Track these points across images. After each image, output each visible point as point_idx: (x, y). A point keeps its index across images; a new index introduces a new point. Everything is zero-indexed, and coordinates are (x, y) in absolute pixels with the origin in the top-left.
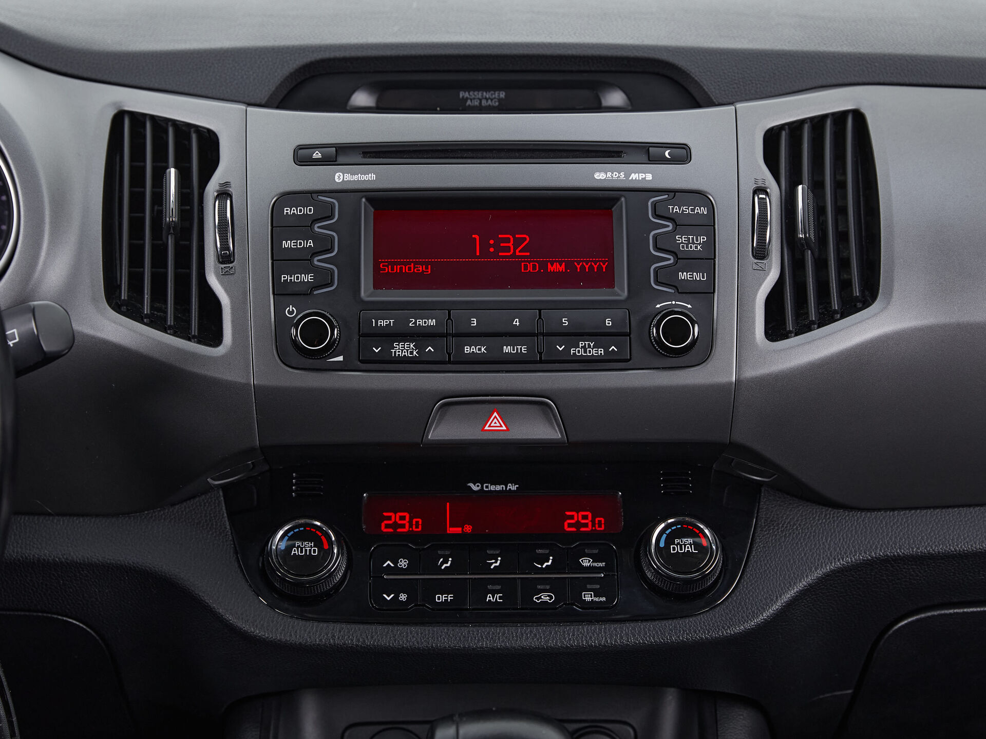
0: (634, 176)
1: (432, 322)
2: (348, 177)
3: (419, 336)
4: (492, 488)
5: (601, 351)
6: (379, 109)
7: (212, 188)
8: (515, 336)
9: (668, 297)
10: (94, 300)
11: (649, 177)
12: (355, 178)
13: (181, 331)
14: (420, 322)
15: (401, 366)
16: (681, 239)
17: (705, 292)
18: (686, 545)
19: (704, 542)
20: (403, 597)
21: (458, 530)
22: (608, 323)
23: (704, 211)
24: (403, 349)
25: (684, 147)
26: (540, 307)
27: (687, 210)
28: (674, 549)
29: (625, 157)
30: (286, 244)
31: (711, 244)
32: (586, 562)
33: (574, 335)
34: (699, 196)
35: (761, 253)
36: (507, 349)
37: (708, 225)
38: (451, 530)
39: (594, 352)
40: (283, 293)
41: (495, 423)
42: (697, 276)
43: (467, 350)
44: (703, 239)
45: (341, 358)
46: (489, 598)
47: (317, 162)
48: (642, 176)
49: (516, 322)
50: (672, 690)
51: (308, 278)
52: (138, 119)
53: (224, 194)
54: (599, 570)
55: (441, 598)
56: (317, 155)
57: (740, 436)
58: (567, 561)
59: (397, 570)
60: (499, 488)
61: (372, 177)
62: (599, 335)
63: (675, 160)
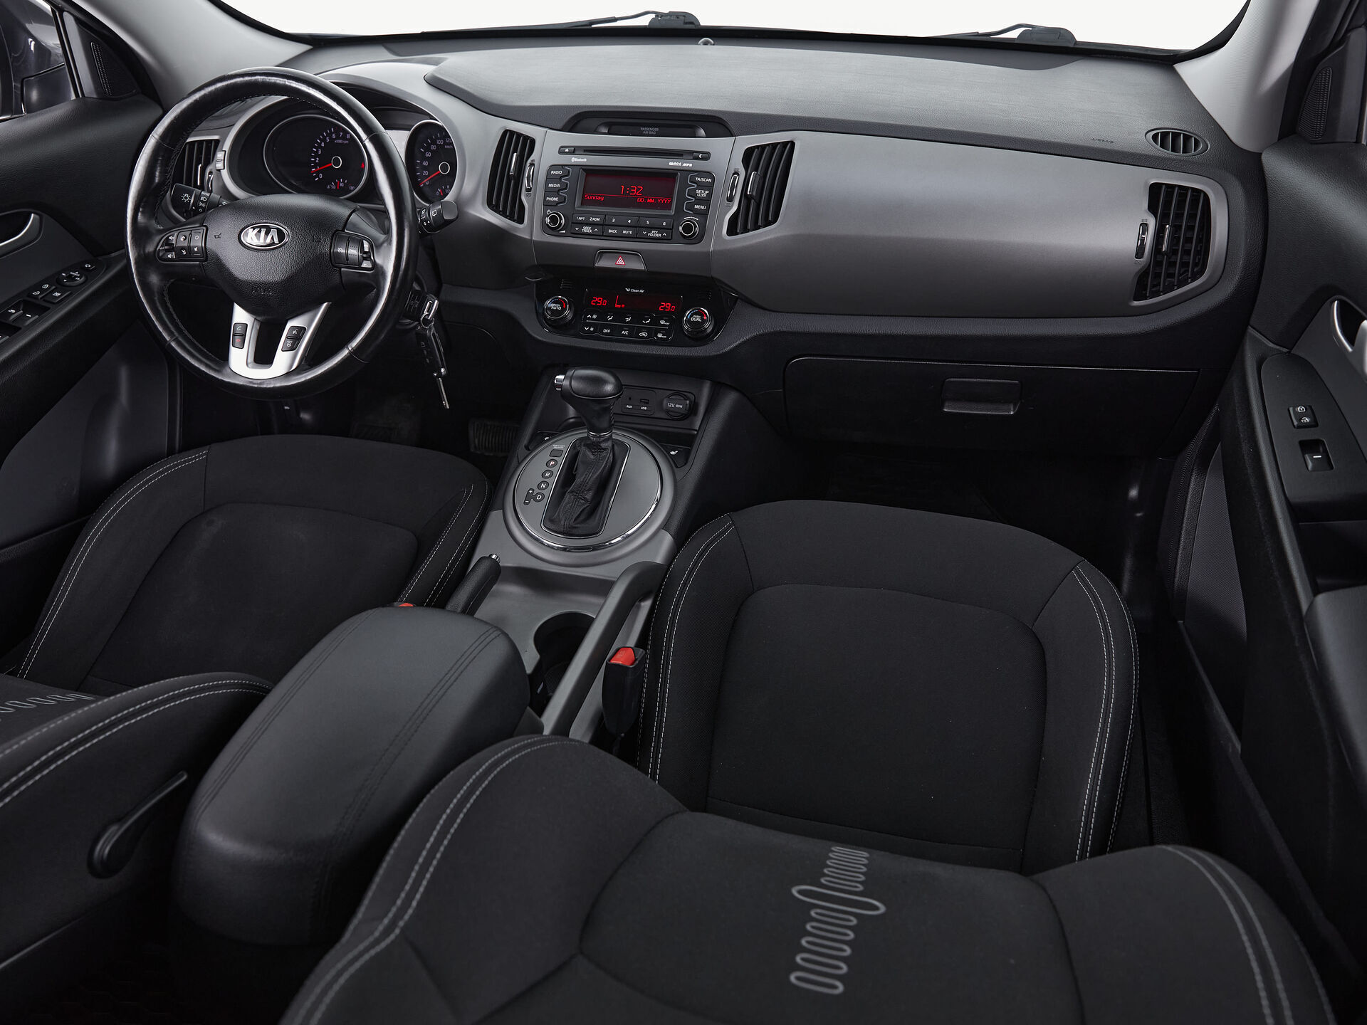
0: (685, 165)
1: (598, 219)
2: (577, 160)
3: (593, 225)
4: (634, 291)
5: (660, 235)
6: (609, 133)
7: (529, 161)
8: (628, 227)
9: (690, 215)
10: (483, 204)
11: (691, 165)
12: (579, 160)
13: (511, 218)
14: (594, 219)
15: (586, 236)
16: (698, 191)
17: (704, 214)
18: (697, 318)
19: (705, 318)
20: (592, 329)
21: (619, 306)
22: (664, 224)
23: (710, 180)
24: (586, 229)
25: (708, 153)
26: (639, 216)
27: (703, 180)
28: (692, 319)
29: (684, 157)
30: (550, 185)
31: (710, 195)
32: (662, 322)
33: (650, 228)
34: (709, 174)
35: (730, 199)
36: (624, 232)
37: (710, 187)
38: (617, 306)
39: (657, 235)
40: (547, 205)
41: (620, 262)
42: (702, 207)
43: (610, 231)
44: (707, 192)
45: (564, 232)
46: (623, 332)
47: (567, 153)
48: (688, 164)
49: (629, 221)
50: (709, 382)
51: (556, 199)
52: (512, 133)
53: (532, 165)
54: (666, 325)
55: (605, 331)
56: (567, 150)
57: (715, 275)
58: (655, 321)
59: (592, 319)
60: (637, 291)
61: (585, 160)
62: (660, 229)
63: (703, 159)
